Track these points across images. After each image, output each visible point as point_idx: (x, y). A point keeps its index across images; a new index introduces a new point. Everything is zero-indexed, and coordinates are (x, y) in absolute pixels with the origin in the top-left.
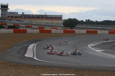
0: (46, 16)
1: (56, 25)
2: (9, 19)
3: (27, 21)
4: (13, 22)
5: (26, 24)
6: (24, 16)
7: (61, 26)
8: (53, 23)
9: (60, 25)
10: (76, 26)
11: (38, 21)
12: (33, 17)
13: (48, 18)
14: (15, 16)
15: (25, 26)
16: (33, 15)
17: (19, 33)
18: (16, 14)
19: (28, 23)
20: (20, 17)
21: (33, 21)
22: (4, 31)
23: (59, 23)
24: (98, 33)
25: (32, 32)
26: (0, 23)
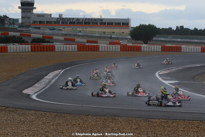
0: (101, 20)
1: (119, 36)
2: (35, 26)
3: (68, 30)
4: (42, 31)
5: (66, 35)
6: (62, 21)
7: (127, 39)
8: (113, 32)
9: (127, 37)
10: (154, 39)
11: (88, 29)
12: (78, 23)
13: (105, 23)
14: (46, 21)
15: (63, 38)
16: (78, 19)
17: (43, 51)
18: (49, 16)
19: (68, 33)
20: (55, 22)
21: (79, 29)
22: (15, 48)
23: (124, 33)
24: (182, 51)
25: (65, 50)
26: (19, 33)
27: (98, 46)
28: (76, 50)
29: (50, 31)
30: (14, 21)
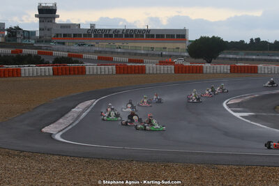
0: (148, 31)
1: (172, 53)
2: (58, 41)
3: (103, 45)
4: (68, 48)
5: (100, 52)
6: (95, 34)
7: (183, 57)
8: (164, 48)
9: (183, 54)
10: (220, 56)
11: (130, 44)
12: (116, 36)
13: (153, 36)
14: (73, 33)
15: (96, 57)
16: (116, 31)
18: (77, 27)
19: (103, 50)
20: (85, 35)
21: (118, 44)
22: (31, 71)
23: (179, 48)
24: (259, 72)
25: (99, 73)
26: (36, 51)
27: (144, 67)
28: (115, 72)
29: (78, 48)
30: (30, 34)
